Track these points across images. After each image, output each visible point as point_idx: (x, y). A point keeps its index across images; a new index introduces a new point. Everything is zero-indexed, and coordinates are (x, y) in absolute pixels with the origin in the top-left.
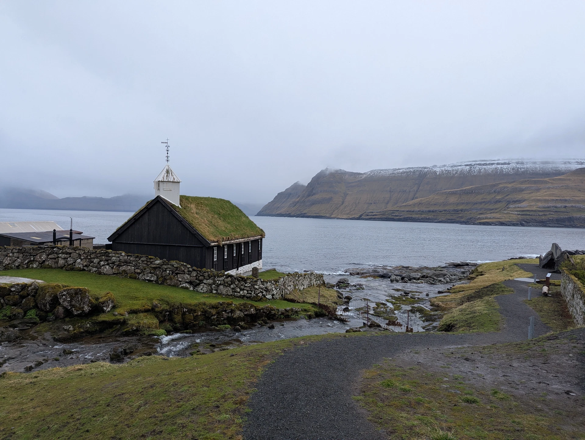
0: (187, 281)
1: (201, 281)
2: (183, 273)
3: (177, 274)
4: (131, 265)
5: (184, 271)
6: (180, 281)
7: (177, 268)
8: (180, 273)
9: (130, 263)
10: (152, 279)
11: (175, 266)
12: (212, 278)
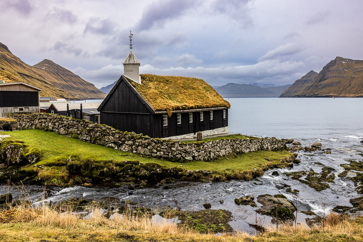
0: (112, 141)
1: (124, 142)
2: (109, 135)
3: (105, 135)
4: (75, 127)
5: (109, 133)
6: (106, 141)
10: (87, 139)
11: (103, 129)
12: (132, 140)
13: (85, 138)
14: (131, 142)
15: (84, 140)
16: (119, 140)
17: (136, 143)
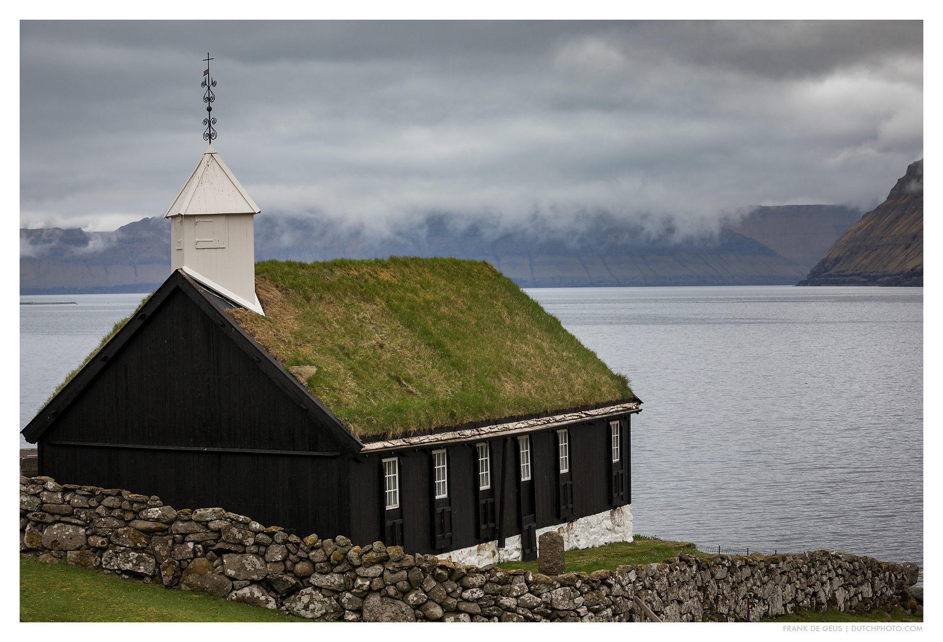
0: (255, 577)
1: (303, 580)
2: (240, 549)
3: (220, 553)
4: (74, 521)
5: (241, 543)
6: (232, 579)
7: (219, 531)
8: (229, 551)
9: (71, 515)
10: (142, 569)
11: (211, 525)
12: (339, 568)
13: (129, 566)
14: (335, 579)
15: (127, 572)
16: (286, 572)
17: (359, 582)
